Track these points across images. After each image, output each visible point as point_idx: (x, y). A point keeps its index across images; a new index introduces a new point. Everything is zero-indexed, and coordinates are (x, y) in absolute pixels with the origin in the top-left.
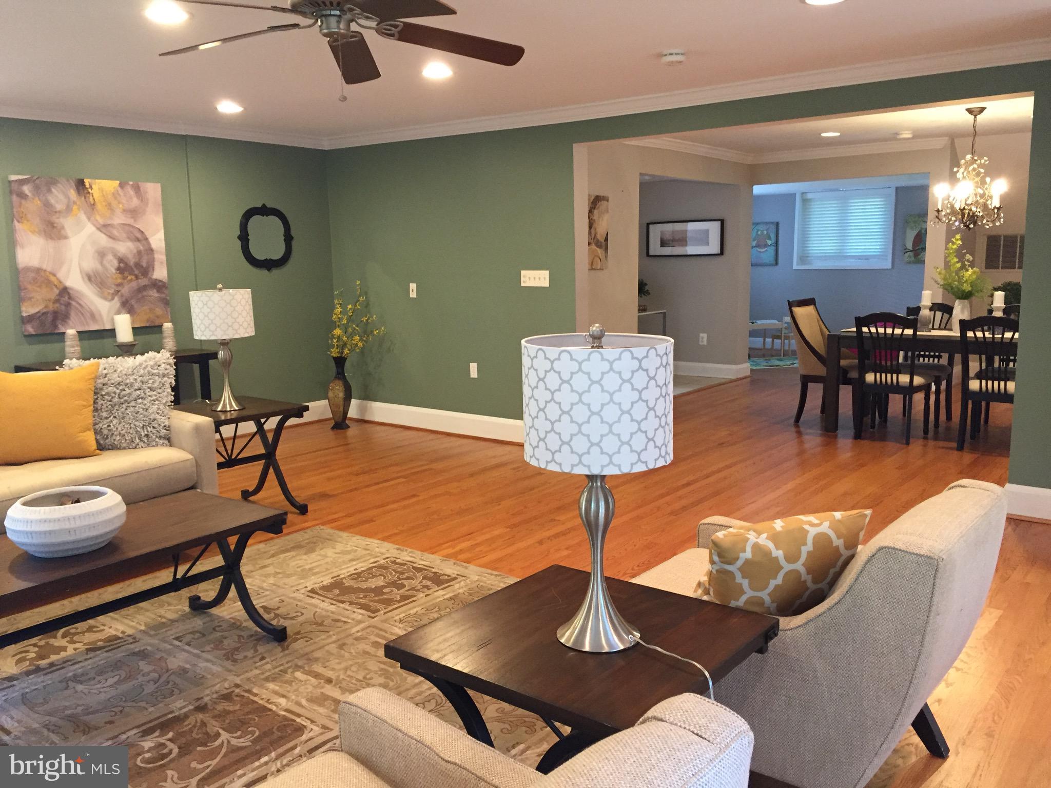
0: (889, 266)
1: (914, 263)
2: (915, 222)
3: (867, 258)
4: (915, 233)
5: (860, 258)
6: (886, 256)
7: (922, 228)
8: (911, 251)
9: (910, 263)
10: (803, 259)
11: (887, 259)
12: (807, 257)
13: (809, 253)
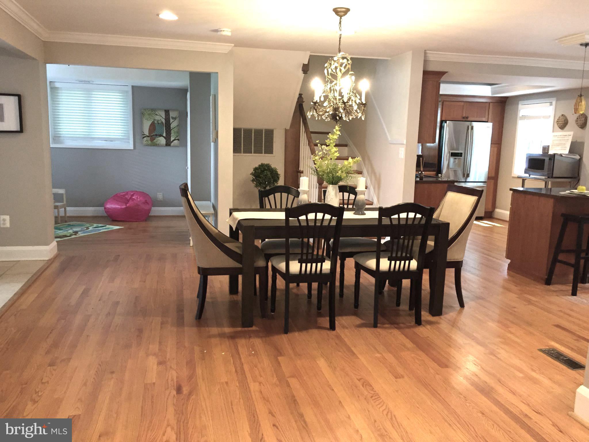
0: (131, 147)
1: (151, 145)
2: (149, 114)
3: (111, 140)
4: (150, 123)
5: (106, 140)
6: (129, 139)
7: (155, 120)
8: (148, 136)
9: (147, 145)
10: (57, 138)
11: (129, 142)
12: (60, 137)
13: (61, 134)
